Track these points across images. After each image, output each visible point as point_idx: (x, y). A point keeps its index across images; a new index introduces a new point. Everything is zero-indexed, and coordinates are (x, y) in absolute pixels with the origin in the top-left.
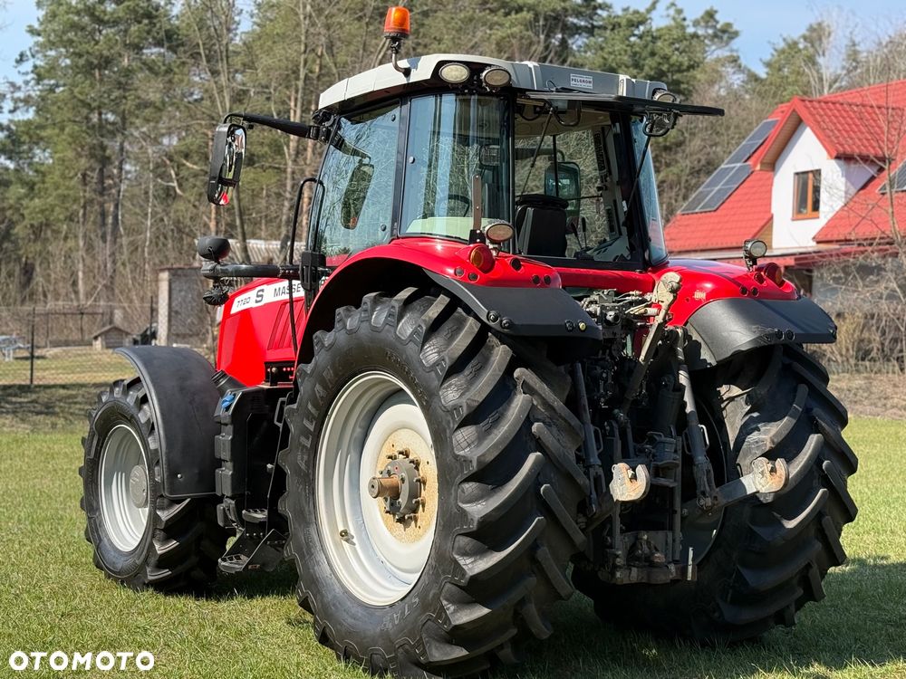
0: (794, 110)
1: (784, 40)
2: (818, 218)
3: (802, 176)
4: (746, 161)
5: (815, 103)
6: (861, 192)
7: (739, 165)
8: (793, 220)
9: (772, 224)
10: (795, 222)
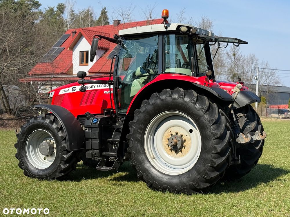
0: (80, 32)
1: (49, 8)
2: (88, 65)
3: (82, 53)
4: (60, 47)
5: (86, 30)
6: (101, 58)
7: (58, 47)
8: (80, 66)
9: (73, 67)
10: (81, 66)
